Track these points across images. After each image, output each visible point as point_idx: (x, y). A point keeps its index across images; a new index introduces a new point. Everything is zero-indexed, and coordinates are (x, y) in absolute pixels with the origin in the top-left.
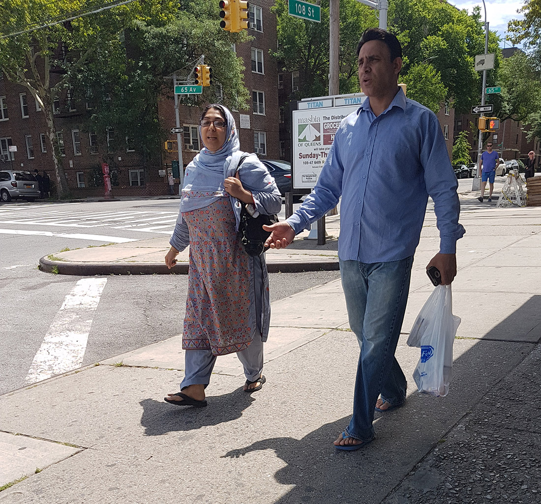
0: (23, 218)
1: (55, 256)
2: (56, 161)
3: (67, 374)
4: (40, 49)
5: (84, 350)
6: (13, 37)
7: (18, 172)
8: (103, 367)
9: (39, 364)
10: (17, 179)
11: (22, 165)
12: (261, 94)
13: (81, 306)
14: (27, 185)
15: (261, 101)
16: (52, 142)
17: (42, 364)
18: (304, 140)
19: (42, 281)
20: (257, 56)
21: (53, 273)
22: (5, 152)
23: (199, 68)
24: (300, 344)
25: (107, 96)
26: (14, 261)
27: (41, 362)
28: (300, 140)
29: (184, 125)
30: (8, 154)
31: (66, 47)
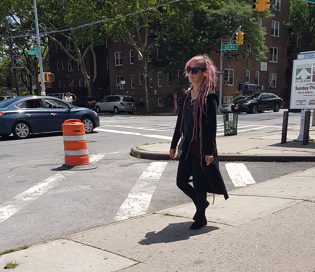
0: (125, 124)
1: (140, 147)
2: (147, 91)
3: (137, 217)
4: (144, 23)
5: (149, 204)
6: (128, 17)
7: (125, 96)
8: (157, 215)
9: (123, 210)
10: (124, 100)
11: (127, 92)
12: (275, 50)
13: (151, 178)
14: (129, 104)
15: (275, 54)
16: (145, 79)
17: (124, 210)
18: (300, 78)
19: (131, 162)
20: (275, 25)
21: (138, 157)
22: (118, 84)
23: (237, 34)
24: (281, 209)
25: (180, 51)
26: (117, 149)
27: (124, 209)
28: (297, 79)
29: (225, 69)
30: (120, 85)
31: (159, 22)
